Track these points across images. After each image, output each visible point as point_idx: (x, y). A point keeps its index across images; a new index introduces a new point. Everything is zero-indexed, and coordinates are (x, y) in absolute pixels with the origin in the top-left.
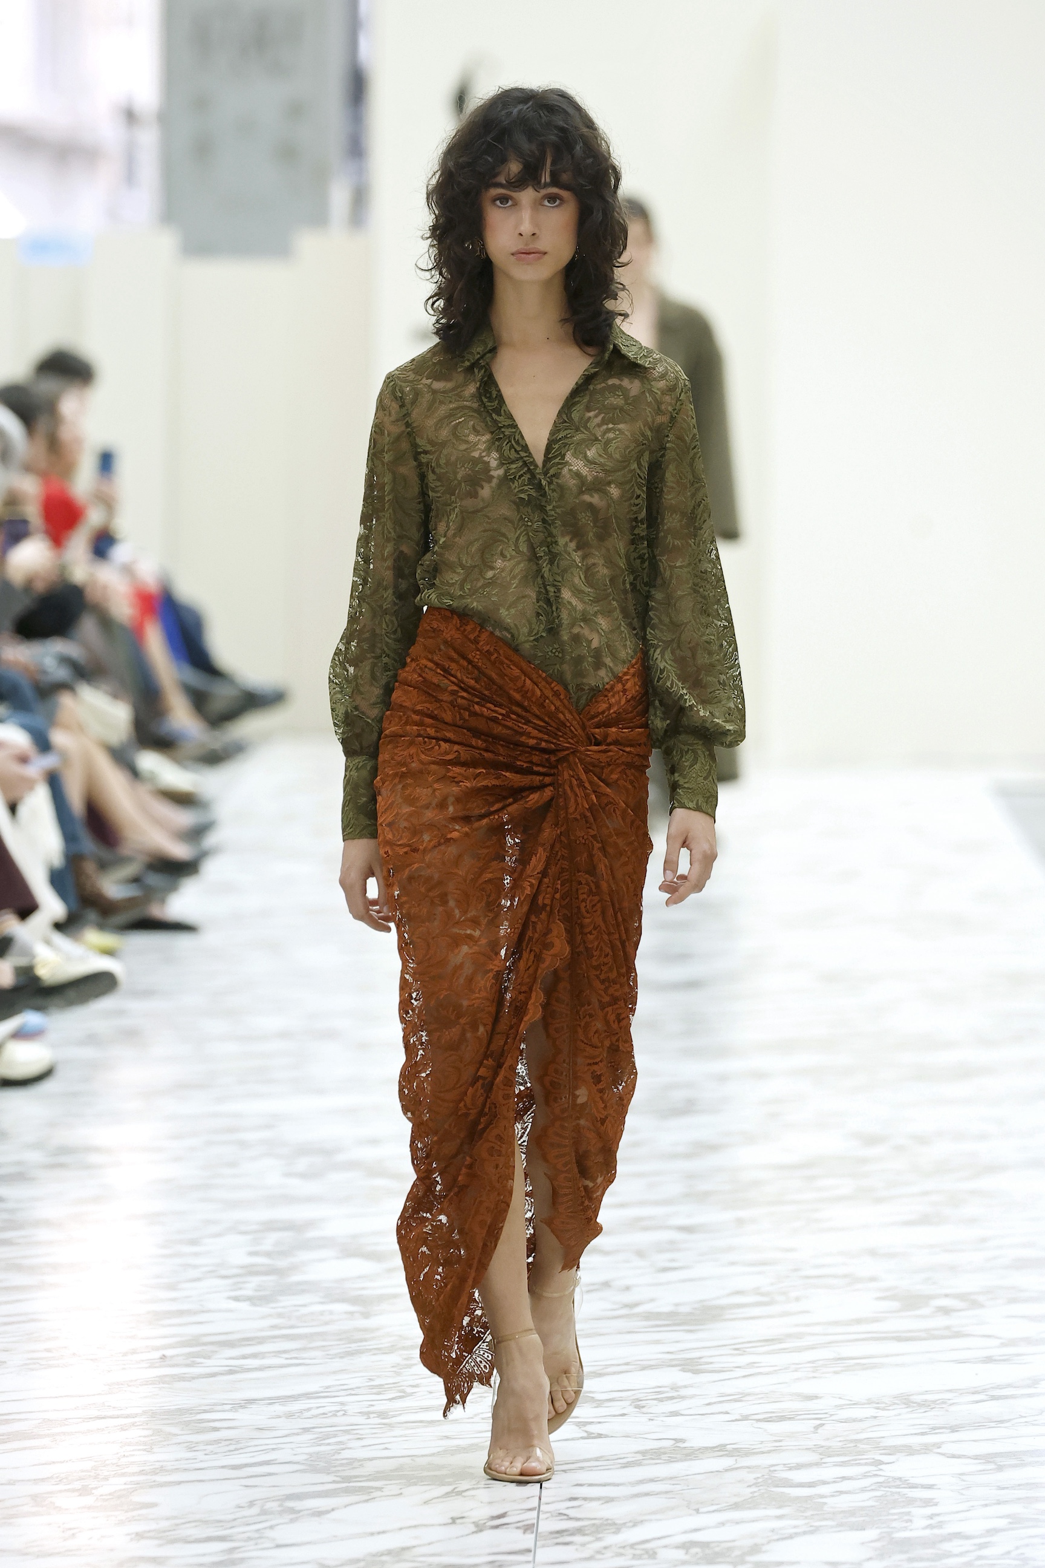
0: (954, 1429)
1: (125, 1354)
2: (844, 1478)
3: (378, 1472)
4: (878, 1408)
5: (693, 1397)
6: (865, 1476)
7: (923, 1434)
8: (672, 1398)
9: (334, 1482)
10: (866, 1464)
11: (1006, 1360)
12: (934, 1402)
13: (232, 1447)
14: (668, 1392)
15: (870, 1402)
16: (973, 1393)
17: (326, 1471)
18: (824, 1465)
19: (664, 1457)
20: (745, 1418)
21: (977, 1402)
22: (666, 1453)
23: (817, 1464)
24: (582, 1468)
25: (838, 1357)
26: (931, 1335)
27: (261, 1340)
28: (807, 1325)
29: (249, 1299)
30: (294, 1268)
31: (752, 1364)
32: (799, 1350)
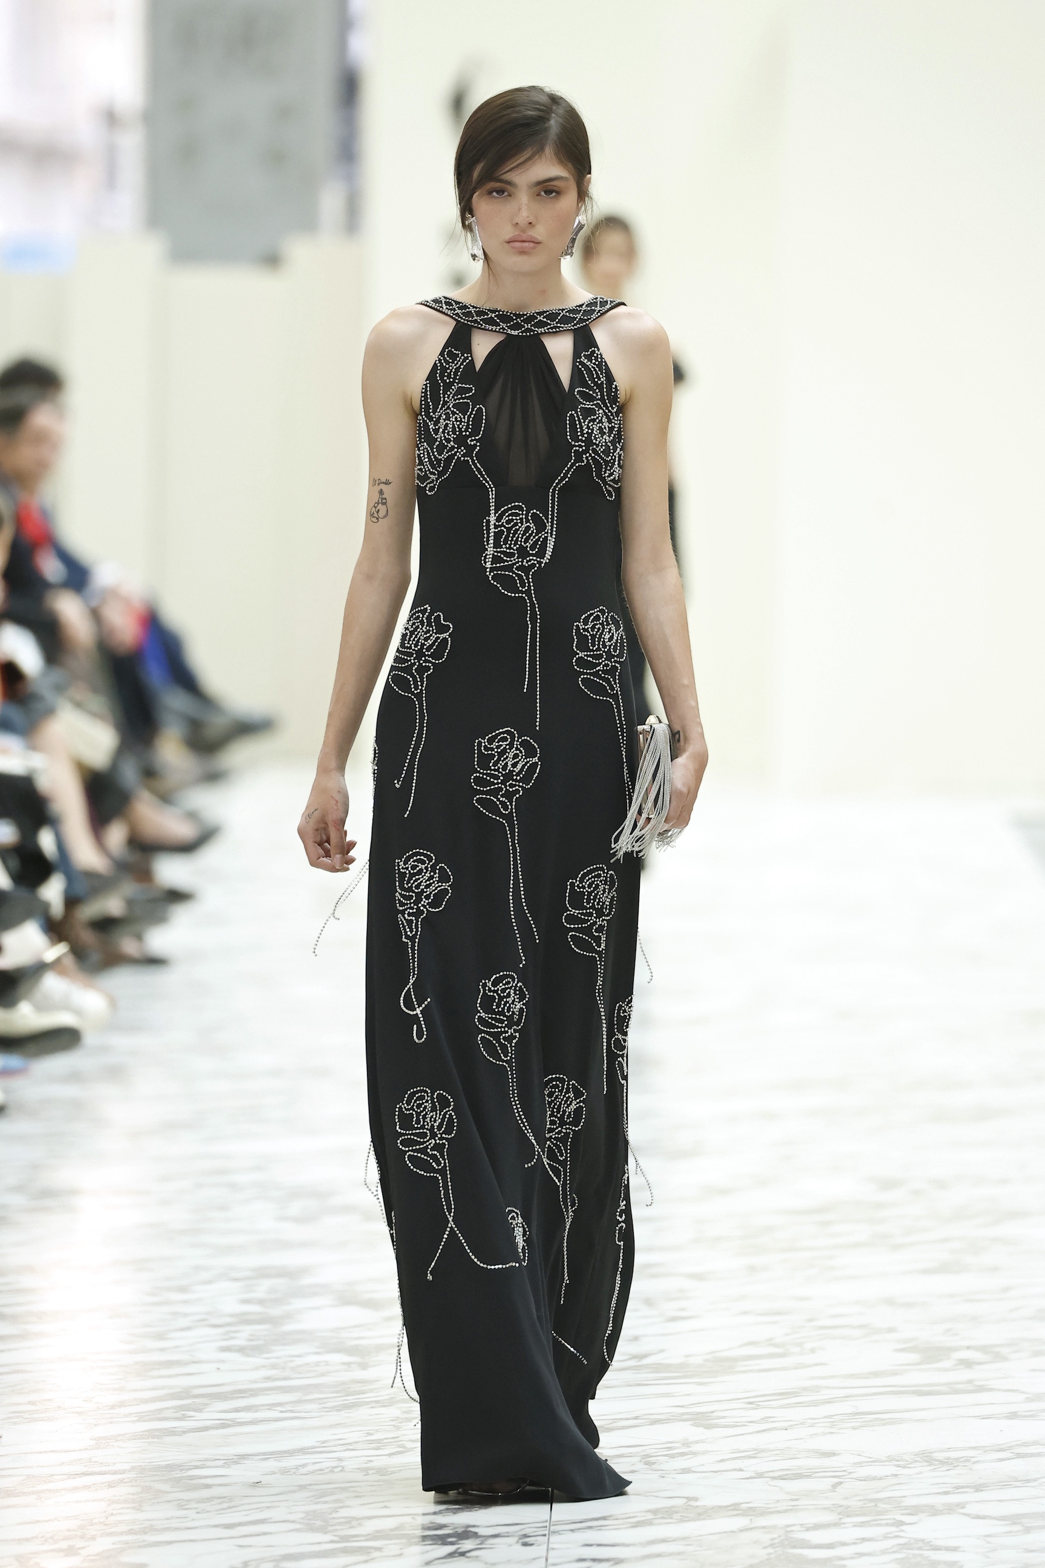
0: (978, 1488)
1: (113, 1407)
2: (864, 1540)
3: (377, 1531)
4: (898, 1466)
5: (704, 1453)
6: (886, 1537)
7: (946, 1493)
8: (682, 1454)
9: (332, 1542)
10: (887, 1525)
11: (1032, 1416)
12: (957, 1459)
13: (225, 1505)
14: (678, 1448)
15: (890, 1459)
16: (998, 1451)
17: (323, 1530)
18: (843, 1526)
19: (675, 1516)
20: (760, 1475)
21: (1002, 1460)
22: (677, 1513)
23: (836, 1525)
24: (590, 1527)
25: (856, 1412)
26: (953, 1389)
27: (254, 1393)
28: (824, 1378)
29: (241, 1350)
30: (288, 1317)
31: (765, 1419)
32: (815, 1404)
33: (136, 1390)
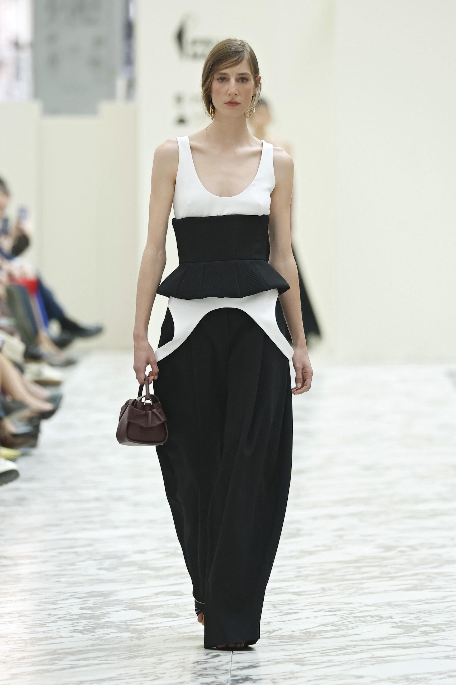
1: (19, 659)
5: (301, 677)
8: (290, 678)
12: (420, 679)
14: (289, 675)
16: (439, 674)
25: (373, 656)
26: (419, 645)
27: (87, 652)
28: (357, 641)
29: (81, 631)
30: (103, 615)
31: (330, 661)
32: (353, 653)
33: (31, 651)
